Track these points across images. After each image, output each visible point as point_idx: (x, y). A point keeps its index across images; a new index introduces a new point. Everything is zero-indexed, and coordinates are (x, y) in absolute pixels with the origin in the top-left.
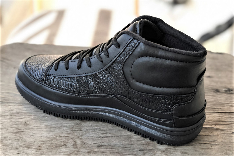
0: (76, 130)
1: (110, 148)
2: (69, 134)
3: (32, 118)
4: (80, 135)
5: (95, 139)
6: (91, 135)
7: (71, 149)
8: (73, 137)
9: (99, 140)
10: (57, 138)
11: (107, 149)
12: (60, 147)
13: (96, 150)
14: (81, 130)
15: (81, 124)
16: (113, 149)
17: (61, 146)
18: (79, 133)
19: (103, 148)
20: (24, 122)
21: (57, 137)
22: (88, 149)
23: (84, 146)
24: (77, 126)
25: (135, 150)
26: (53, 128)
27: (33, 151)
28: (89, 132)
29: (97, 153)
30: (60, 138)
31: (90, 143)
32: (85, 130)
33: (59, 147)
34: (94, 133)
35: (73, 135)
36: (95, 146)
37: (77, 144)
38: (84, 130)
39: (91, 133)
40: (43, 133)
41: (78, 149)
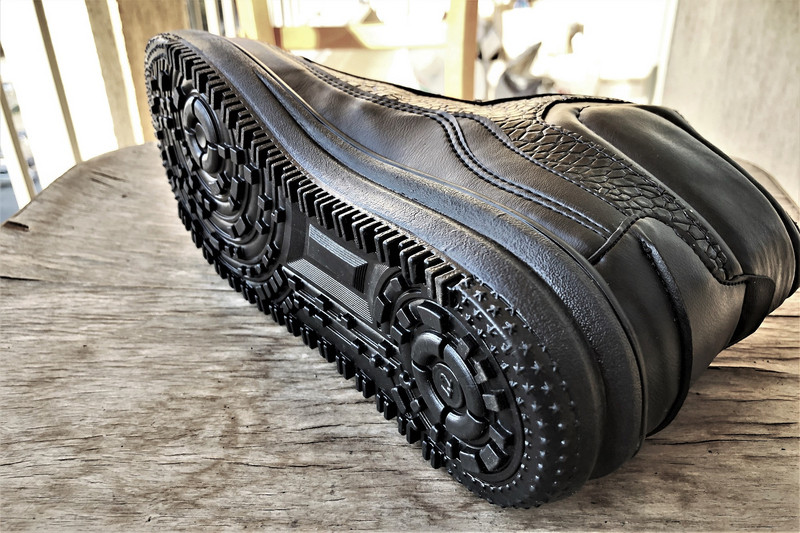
0: (247, 377)
1: (365, 450)
2: (220, 389)
3: (112, 333)
4: (261, 392)
6: (300, 395)
8: (231, 401)
10: (173, 405)
11: (351, 452)
12: (171, 443)
14: (266, 377)
15: (273, 354)
16: (377, 455)
17: (174, 439)
20: (81, 345)
21: (172, 399)
22: (278, 453)
23: (262, 436)
24: (257, 361)
26: (170, 367)
28: (293, 382)
29: (310, 471)
30: (183, 406)
31: (290, 428)
32: (281, 374)
33: (166, 439)
34: (311, 385)
35: (232, 393)
36: (306, 439)
37: (241, 429)
38: (277, 374)
39: (300, 386)
40: (130, 383)
41: (236, 451)
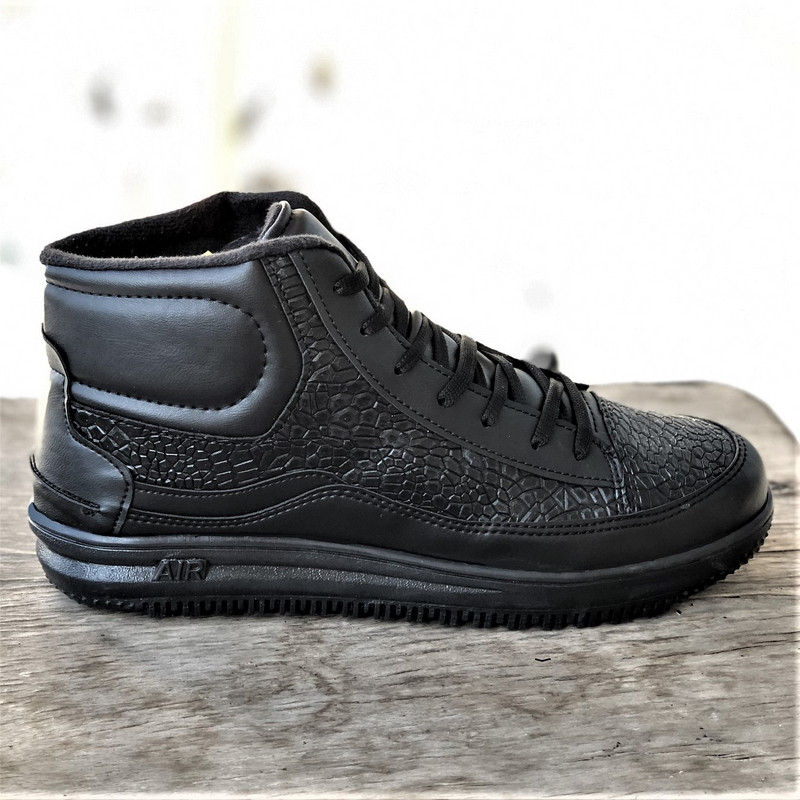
1: (455, 683)
2: (284, 655)
5: (385, 662)
7: (315, 697)
9: (399, 662)
12: (274, 696)
13: (406, 692)
18: (317, 649)
19: (426, 683)
21: (243, 668)
23: (354, 684)
25: (543, 681)
27: (179, 714)
40: (188, 660)
